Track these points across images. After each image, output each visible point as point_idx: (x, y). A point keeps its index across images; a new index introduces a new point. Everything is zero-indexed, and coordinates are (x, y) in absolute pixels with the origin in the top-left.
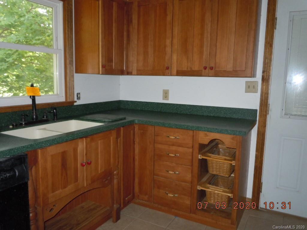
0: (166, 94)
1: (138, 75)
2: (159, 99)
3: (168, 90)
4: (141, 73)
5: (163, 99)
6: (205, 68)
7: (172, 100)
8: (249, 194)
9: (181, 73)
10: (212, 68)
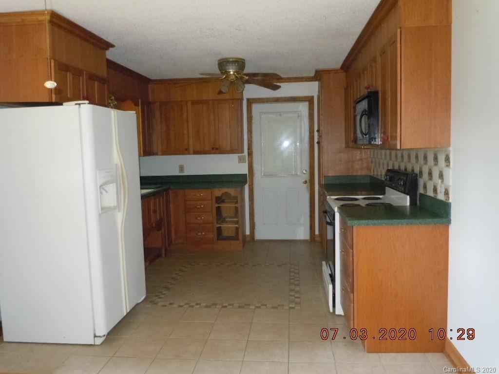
0: (181, 168)
1: (163, 155)
2: (176, 173)
3: (183, 166)
4: (165, 153)
5: (180, 172)
6: (213, 149)
7: (187, 172)
8: (248, 232)
9: (196, 152)
10: (217, 149)
